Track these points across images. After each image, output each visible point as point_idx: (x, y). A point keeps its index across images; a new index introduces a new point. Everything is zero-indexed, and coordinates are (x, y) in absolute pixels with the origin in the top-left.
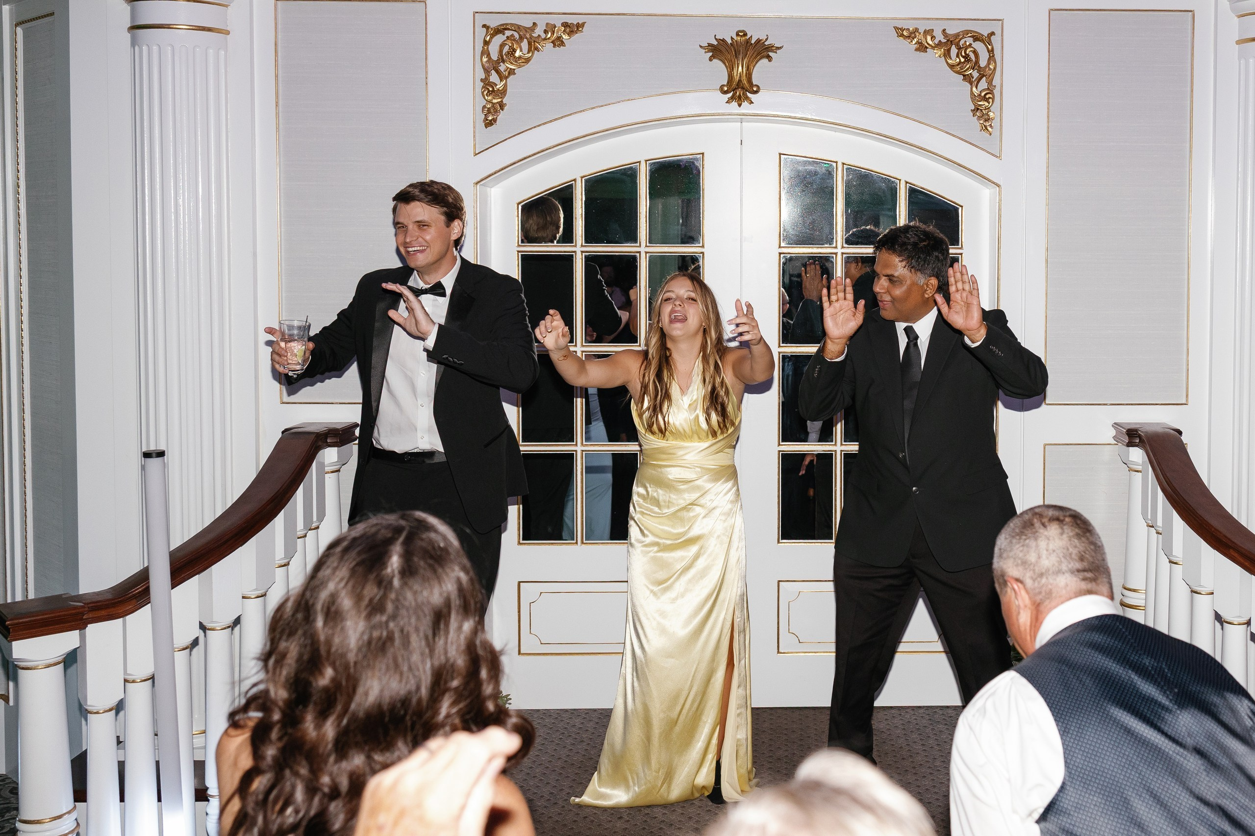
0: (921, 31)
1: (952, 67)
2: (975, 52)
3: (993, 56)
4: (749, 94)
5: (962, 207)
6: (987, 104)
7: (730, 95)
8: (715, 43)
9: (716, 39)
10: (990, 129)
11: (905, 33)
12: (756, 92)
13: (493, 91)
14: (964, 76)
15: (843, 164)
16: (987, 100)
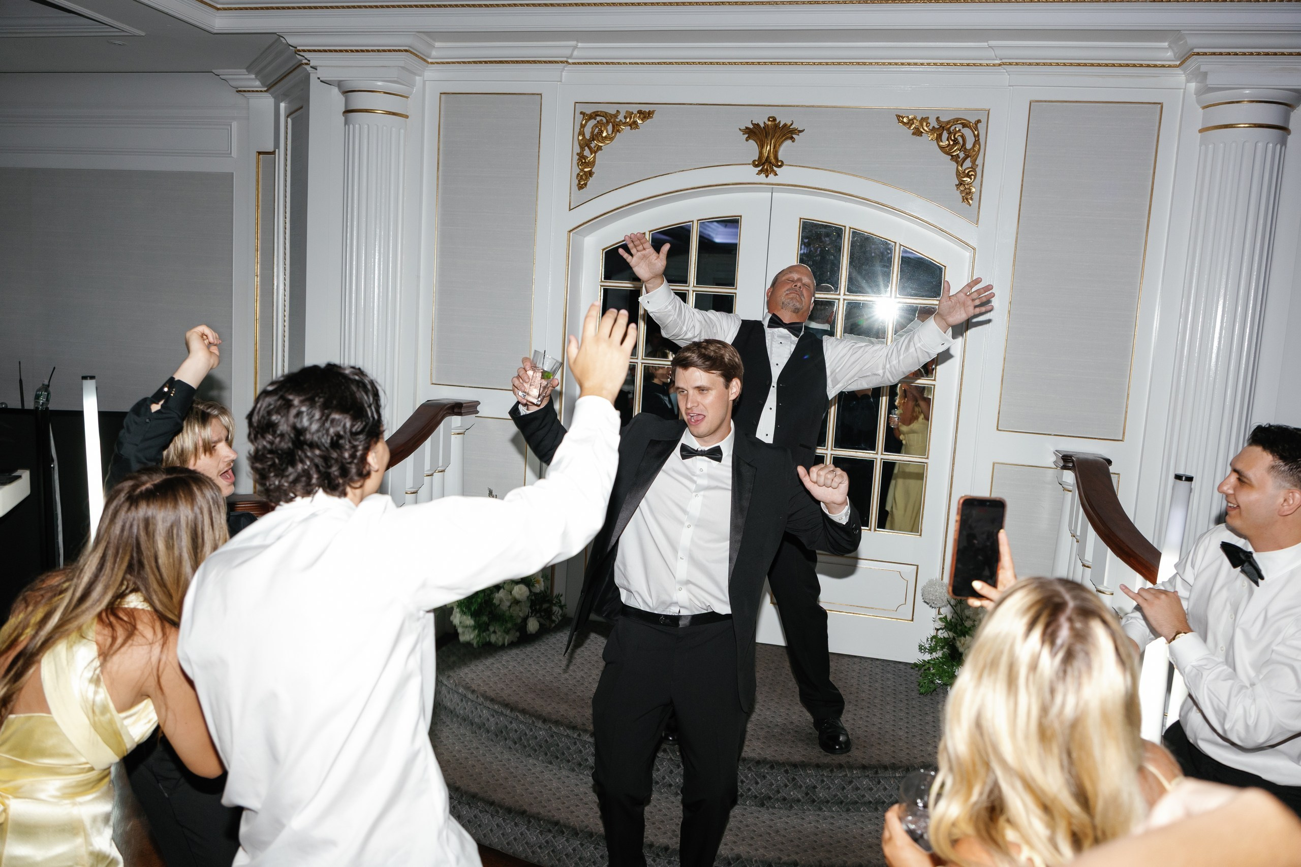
0: (919, 118)
1: (941, 148)
2: (963, 137)
3: (979, 140)
4: (775, 168)
5: (945, 267)
6: (969, 180)
7: (760, 168)
8: (751, 127)
9: (752, 124)
10: (971, 202)
11: (905, 120)
12: (780, 166)
13: (585, 162)
14: (952, 156)
15: (850, 228)
16: (970, 177)
